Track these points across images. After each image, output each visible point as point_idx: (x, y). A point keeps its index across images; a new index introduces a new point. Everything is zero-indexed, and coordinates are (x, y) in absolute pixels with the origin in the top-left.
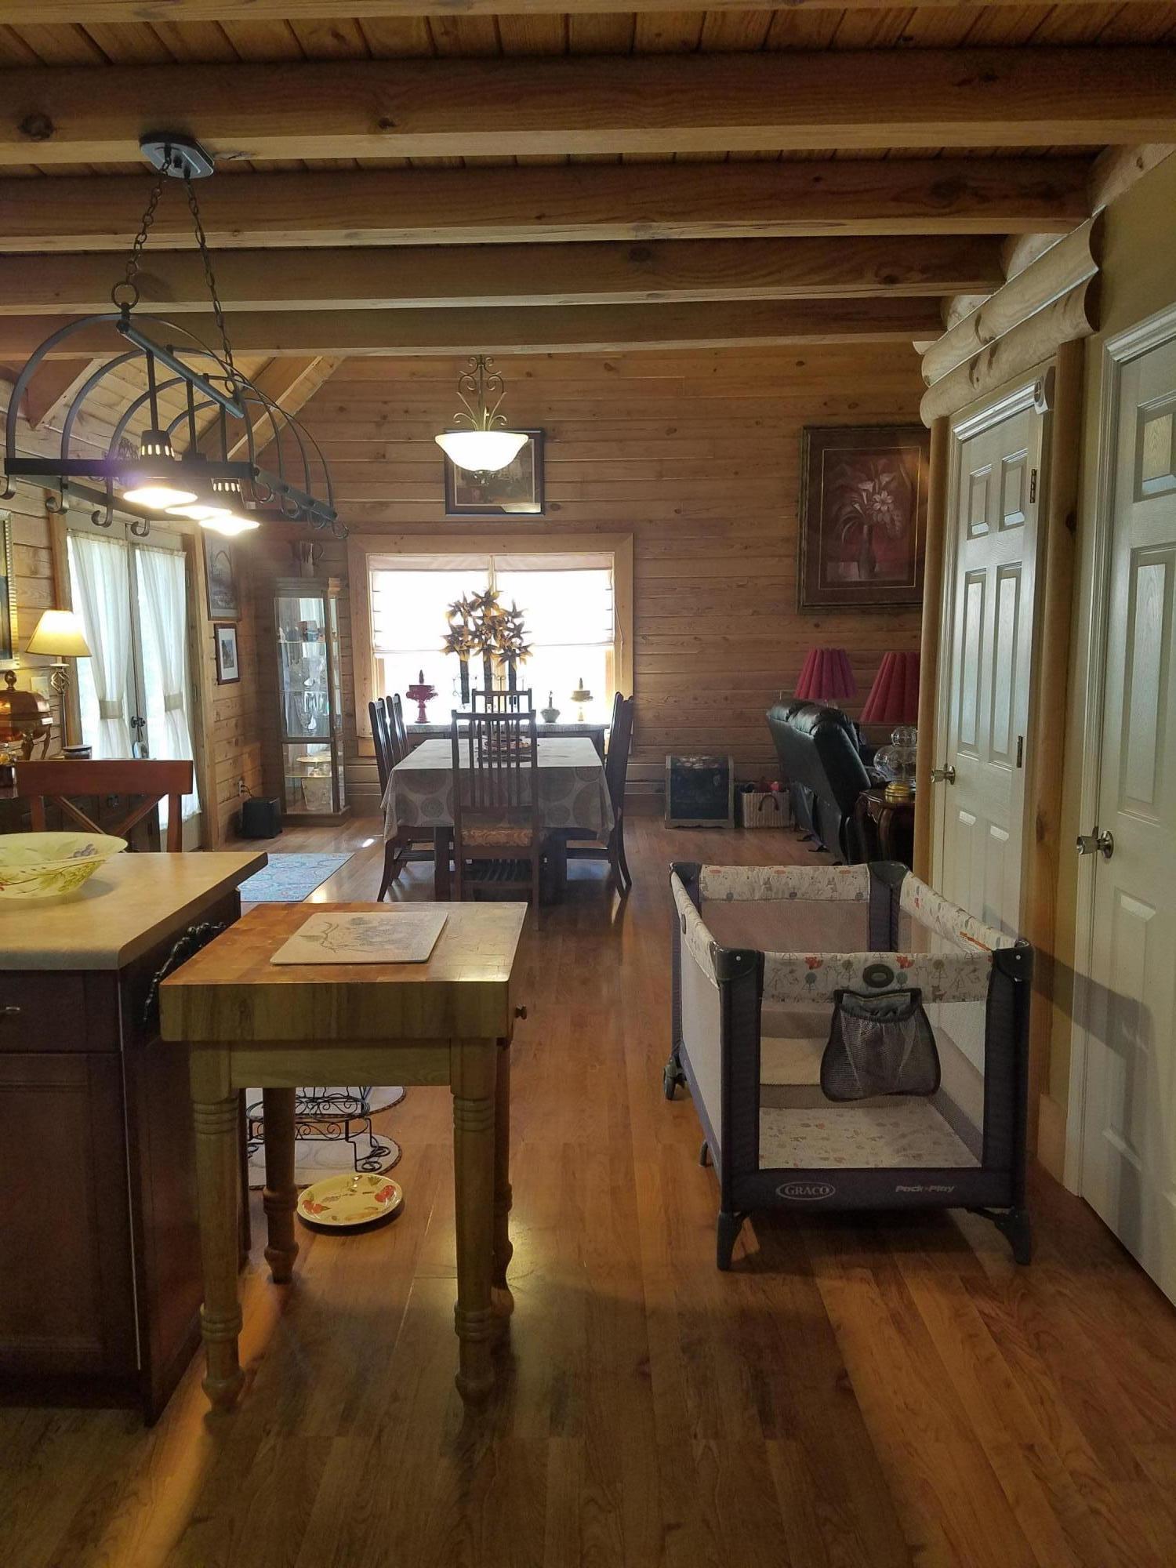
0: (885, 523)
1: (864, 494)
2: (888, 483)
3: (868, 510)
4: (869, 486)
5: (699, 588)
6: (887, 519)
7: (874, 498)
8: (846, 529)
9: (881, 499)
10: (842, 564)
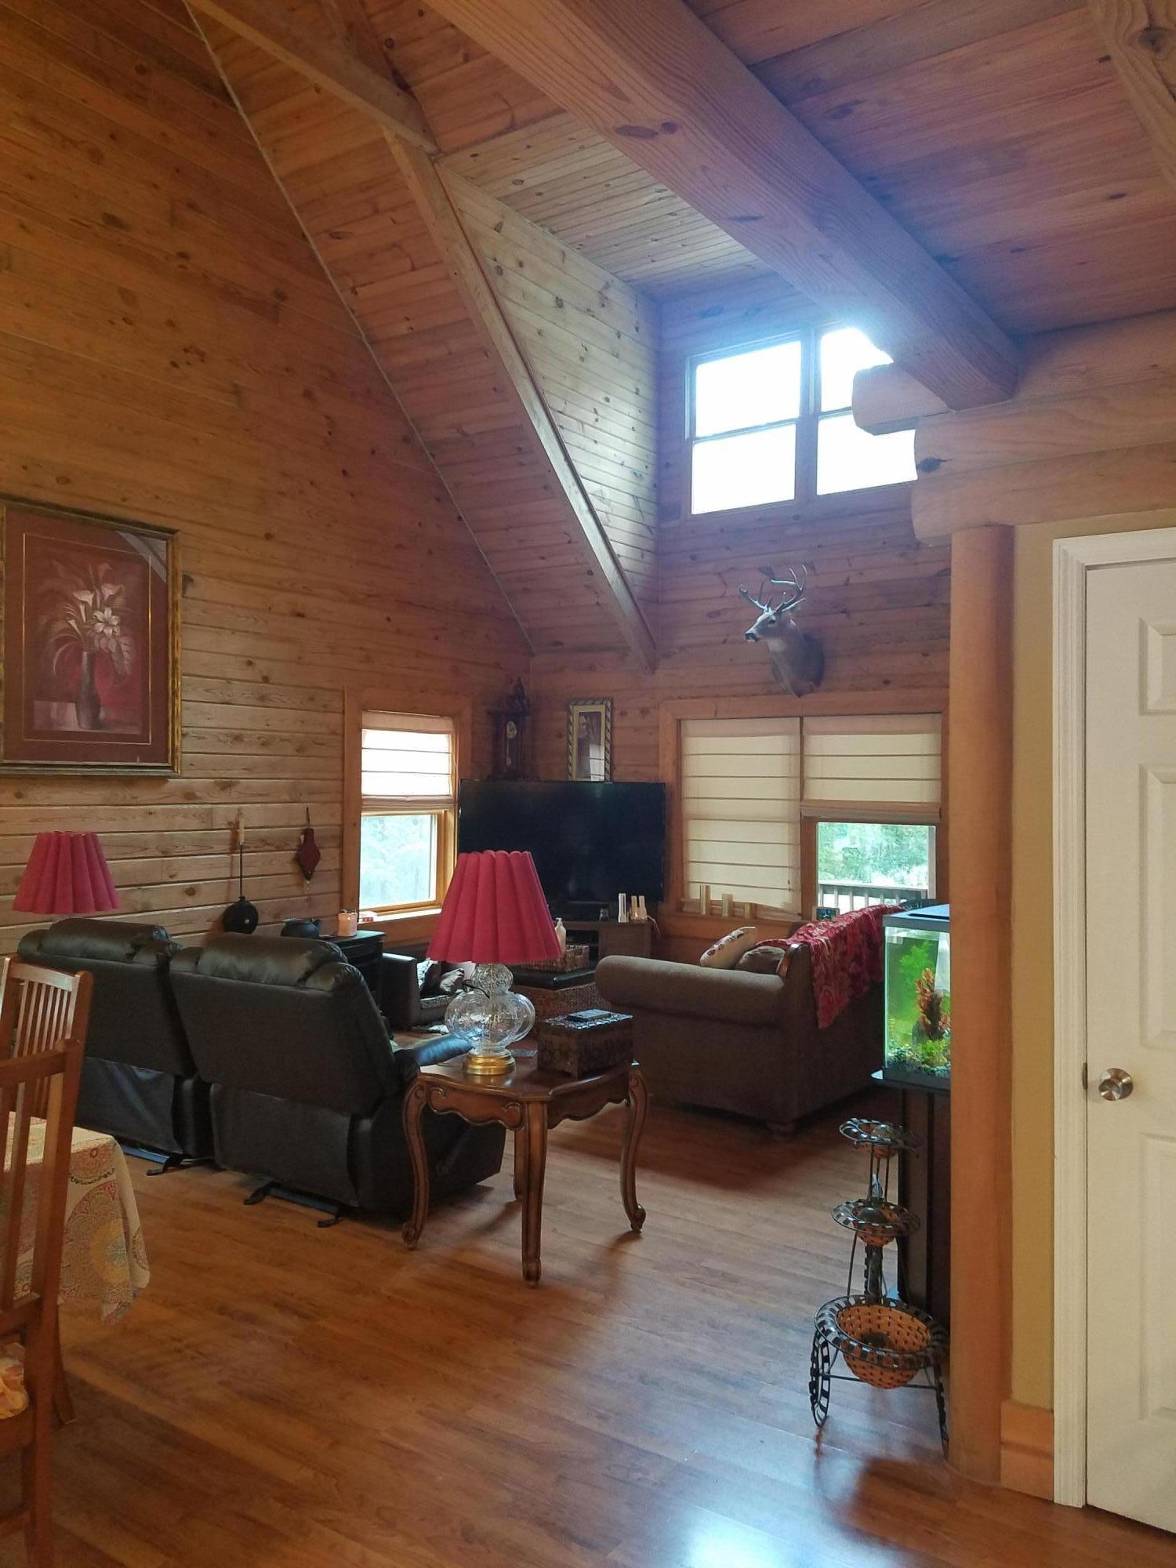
0: (110, 652)
1: (82, 608)
2: (112, 598)
3: (87, 630)
4: (88, 597)
6: (113, 649)
7: (95, 614)
8: (58, 654)
9: (104, 619)
10: (55, 705)
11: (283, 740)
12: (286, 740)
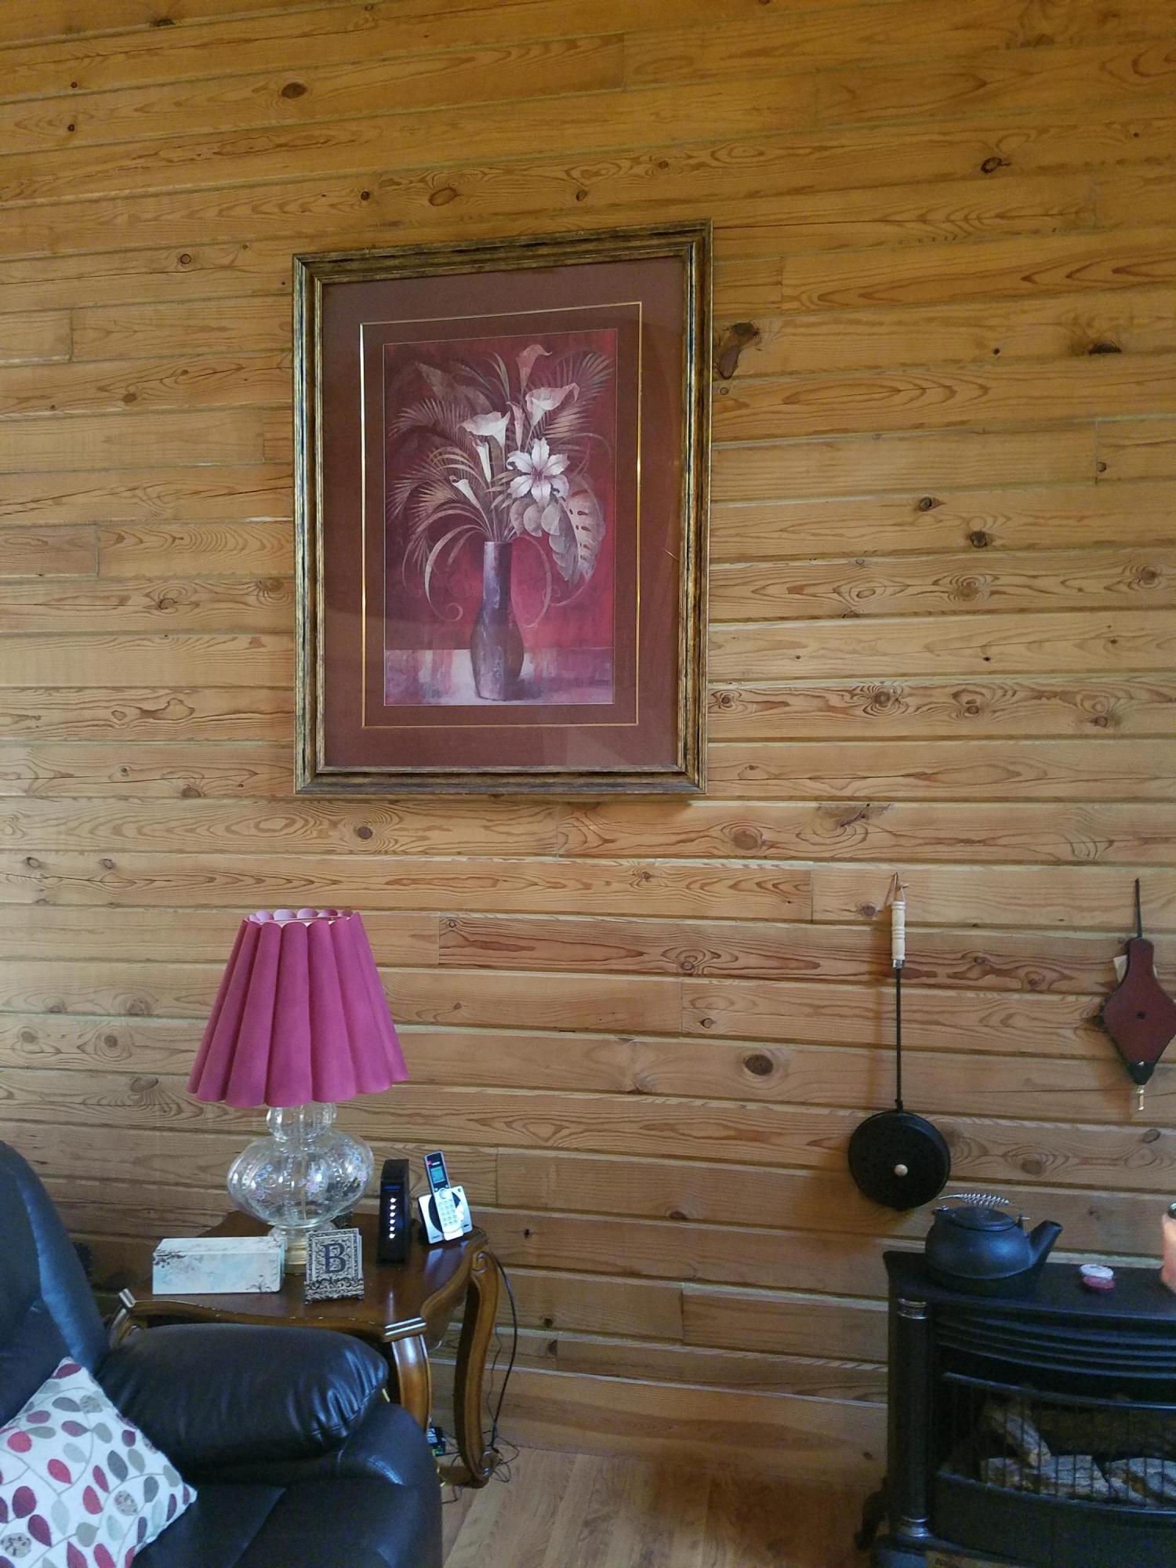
0: (546, 535)
1: (483, 452)
2: (550, 417)
3: (496, 495)
4: (495, 427)
5: (38, 718)
6: (552, 525)
7: (510, 460)
8: (432, 556)
9: (533, 467)
10: (428, 656)
11: (1039, 695)
12: (1055, 695)
